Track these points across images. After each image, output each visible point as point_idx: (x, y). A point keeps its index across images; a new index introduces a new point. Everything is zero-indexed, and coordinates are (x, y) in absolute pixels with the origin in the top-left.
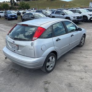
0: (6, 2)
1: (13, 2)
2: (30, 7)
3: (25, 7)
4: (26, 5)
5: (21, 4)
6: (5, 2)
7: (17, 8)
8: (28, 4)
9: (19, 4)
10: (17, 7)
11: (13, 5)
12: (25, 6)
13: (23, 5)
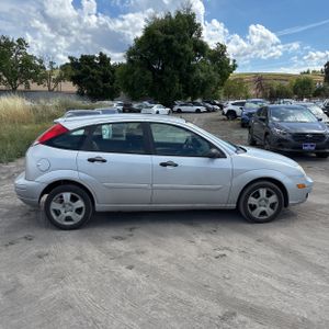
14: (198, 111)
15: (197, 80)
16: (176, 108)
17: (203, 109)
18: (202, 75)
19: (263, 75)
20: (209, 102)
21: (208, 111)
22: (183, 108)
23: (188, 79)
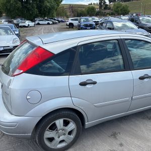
0: (94, 4)
1: (104, 4)
2: (129, 12)
3: (120, 12)
4: (124, 8)
5: (115, 7)
6: (91, 4)
7: (108, 14)
8: (126, 6)
9: (112, 6)
10: (107, 11)
11: (103, 8)
12: (121, 10)
13: (118, 7)
14: (48, 24)
15: (46, 7)
16: (37, 22)
17: (51, 23)
18: (48, 4)
19: (73, 5)
20: (52, 19)
21: (54, 23)
22: (41, 22)
23: (41, 7)
